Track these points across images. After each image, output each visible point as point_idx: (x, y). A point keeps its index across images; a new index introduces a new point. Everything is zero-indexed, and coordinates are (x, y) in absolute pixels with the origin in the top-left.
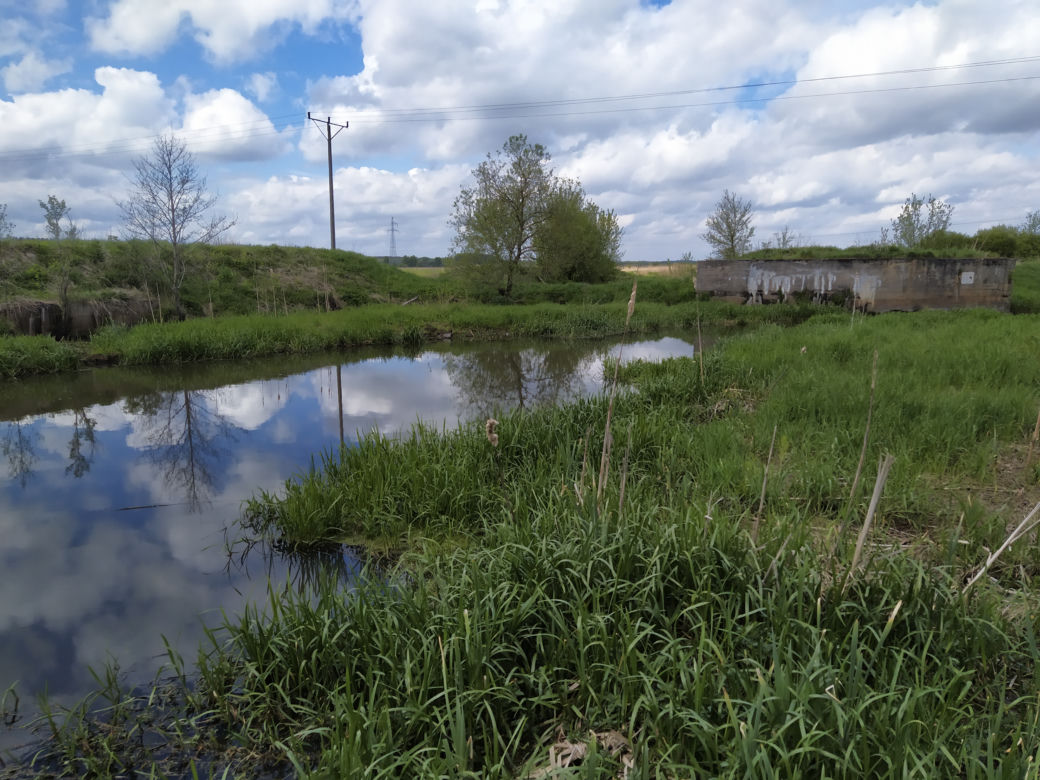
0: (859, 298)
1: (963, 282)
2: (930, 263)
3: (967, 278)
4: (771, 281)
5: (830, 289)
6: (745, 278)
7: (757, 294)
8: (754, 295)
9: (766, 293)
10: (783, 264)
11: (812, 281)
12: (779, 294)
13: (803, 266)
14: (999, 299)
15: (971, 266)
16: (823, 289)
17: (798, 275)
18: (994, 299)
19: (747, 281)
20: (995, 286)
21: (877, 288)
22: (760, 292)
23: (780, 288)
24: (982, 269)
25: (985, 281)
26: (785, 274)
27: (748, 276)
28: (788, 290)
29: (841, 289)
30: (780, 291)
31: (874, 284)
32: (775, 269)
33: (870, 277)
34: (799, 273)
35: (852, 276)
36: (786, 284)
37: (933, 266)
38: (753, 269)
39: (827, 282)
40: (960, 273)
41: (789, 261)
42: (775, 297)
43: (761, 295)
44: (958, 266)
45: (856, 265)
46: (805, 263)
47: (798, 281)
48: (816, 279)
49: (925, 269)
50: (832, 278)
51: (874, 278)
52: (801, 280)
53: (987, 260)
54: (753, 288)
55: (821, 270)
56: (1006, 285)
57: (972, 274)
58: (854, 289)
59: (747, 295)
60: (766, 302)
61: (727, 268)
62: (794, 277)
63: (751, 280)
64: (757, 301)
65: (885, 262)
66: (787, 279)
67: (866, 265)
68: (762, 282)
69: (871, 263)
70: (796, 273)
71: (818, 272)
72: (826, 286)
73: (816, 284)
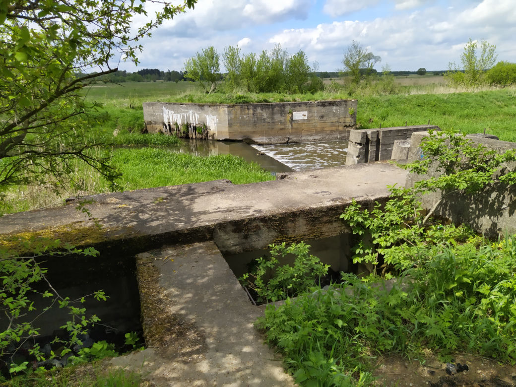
0: (210, 130)
3: (300, 116)
4: (172, 116)
5: (197, 123)
6: (162, 114)
8: (167, 124)
9: (172, 124)
11: (188, 118)
12: (177, 125)
13: (184, 108)
14: (341, 128)
16: (194, 123)
17: (183, 114)
19: (163, 116)
20: (334, 120)
21: (217, 124)
22: (169, 123)
23: (177, 121)
26: (178, 113)
28: (180, 123)
29: (202, 124)
30: (177, 123)
31: (216, 122)
32: (173, 109)
33: (213, 117)
34: (184, 112)
35: (205, 116)
36: (179, 119)
38: (165, 109)
39: (195, 118)
40: (291, 113)
41: (178, 105)
43: (169, 125)
44: (288, 108)
45: (206, 108)
46: (185, 106)
47: (183, 116)
48: (191, 116)
50: (197, 116)
51: (215, 117)
54: (166, 121)
58: (207, 124)
59: (163, 125)
60: (172, 129)
61: (154, 107)
62: (181, 114)
63: (165, 115)
64: (167, 129)
65: (218, 107)
66: (179, 116)
68: (169, 117)
69: (212, 108)
70: (182, 112)
71: (191, 112)
72: (195, 121)
73: (191, 119)
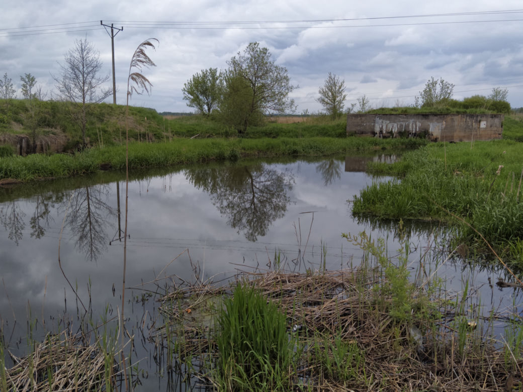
0: (432, 135)
1: (481, 127)
2: (467, 116)
3: (483, 125)
4: (387, 126)
5: (418, 130)
6: (373, 124)
7: (380, 133)
8: (378, 133)
9: (384, 132)
10: (393, 117)
11: (408, 126)
12: (391, 133)
13: (403, 118)
14: (497, 135)
15: (484, 118)
16: (414, 130)
17: (401, 123)
18: (495, 136)
19: (374, 125)
20: (495, 129)
21: (442, 130)
22: (381, 132)
23: (392, 129)
24: (490, 119)
25: (491, 126)
26: (394, 122)
27: (374, 123)
28: (396, 131)
29: (423, 130)
30: (392, 131)
31: (440, 128)
32: (389, 119)
33: (438, 124)
34: (402, 121)
35: (429, 123)
36: (395, 128)
37: (468, 118)
38: (377, 119)
39: (416, 126)
40: (480, 121)
41: (396, 115)
42: (389, 135)
43: (382, 133)
44: (479, 118)
45: (431, 117)
46: (405, 116)
47: (401, 126)
48: (411, 125)
49: (465, 120)
50: (419, 124)
51: (440, 124)
52: (402, 125)
53: (492, 115)
54: (377, 129)
55: (413, 120)
56: (500, 128)
57: (485, 122)
58: (430, 130)
59: (374, 134)
60: (384, 137)
61: (363, 118)
62: (399, 123)
63: (376, 125)
64: (380, 137)
65: (446, 116)
66: (395, 125)
67: (436, 118)
68: (382, 126)
69: (438, 116)
70: (400, 122)
71: (411, 121)
72: (416, 129)
73: (410, 127)
